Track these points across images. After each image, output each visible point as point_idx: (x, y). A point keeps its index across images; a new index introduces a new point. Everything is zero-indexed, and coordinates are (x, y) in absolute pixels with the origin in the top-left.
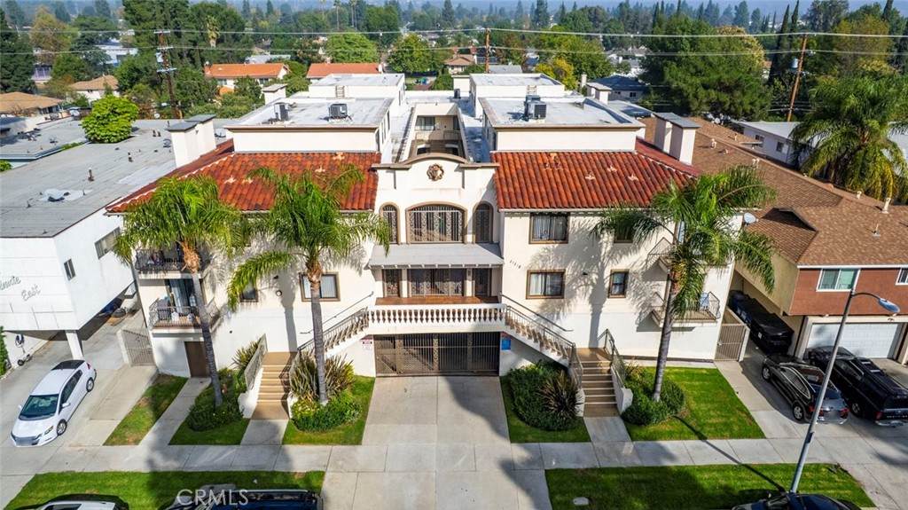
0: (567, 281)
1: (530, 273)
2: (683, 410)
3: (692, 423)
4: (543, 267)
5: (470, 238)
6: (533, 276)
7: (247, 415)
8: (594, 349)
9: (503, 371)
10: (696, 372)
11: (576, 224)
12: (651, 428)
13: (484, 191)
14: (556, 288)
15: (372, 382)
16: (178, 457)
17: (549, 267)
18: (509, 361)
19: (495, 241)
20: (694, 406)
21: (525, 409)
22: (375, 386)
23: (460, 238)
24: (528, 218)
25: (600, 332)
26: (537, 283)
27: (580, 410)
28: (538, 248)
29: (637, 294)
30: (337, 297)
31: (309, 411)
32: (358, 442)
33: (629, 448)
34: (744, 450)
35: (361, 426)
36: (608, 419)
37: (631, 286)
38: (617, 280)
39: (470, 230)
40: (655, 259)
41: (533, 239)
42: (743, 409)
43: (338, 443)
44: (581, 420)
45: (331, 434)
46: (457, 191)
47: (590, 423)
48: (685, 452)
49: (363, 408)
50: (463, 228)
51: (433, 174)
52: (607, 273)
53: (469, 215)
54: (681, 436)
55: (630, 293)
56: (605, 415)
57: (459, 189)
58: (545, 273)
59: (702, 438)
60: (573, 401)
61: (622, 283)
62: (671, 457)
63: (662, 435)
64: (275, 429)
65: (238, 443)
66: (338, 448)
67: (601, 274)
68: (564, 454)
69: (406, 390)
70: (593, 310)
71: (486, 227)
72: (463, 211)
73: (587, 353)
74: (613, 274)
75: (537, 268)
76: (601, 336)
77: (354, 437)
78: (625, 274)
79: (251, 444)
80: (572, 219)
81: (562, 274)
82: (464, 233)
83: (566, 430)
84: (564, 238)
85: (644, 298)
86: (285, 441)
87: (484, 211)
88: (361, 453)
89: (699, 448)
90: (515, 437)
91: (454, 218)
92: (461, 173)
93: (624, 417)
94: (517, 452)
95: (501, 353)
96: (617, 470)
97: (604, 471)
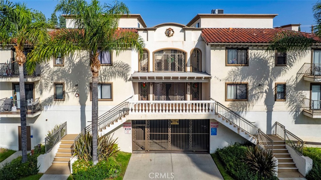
1: (227, 84)
4: (234, 80)
5: (188, 69)
6: (229, 87)
9: (212, 150)
11: (253, 55)
13: (196, 43)
14: (243, 95)
22: (131, 158)
23: (183, 70)
24: (225, 51)
25: (273, 123)
26: (231, 89)
28: (230, 68)
29: (291, 101)
30: (111, 99)
31: (84, 167)
38: (279, 90)
39: (189, 64)
40: (301, 77)
41: (228, 63)
46: (182, 42)
50: (185, 64)
51: (168, 34)
52: (273, 86)
53: (189, 55)
55: (288, 99)
57: (183, 42)
58: (236, 85)
61: (283, 92)
67: (270, 85)
69: (151, 160)
70: (267, 109)
71: (197, 65)
72: (185, 53)
74: (277, 85)
75: (231, 81)
76: (273, 126)
78: (284, 86)
80: (250, 51)
81: (246, 85)
82: (186, 66)
84: (247, 63)
87: (197, 53)
92: (183, 33)
95: (212, 137)
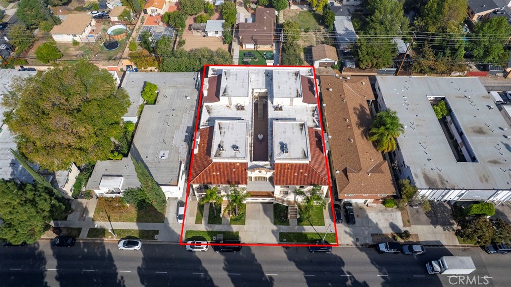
0: (289, 193)
2: (310, 219)
3: (311, 222)
5: (268, 181)
7: (221, 217)
12: (303, 223)
13: (272, 174)
16: (210, 227)
17: (285, 190)
20: (313, 218)
21: (278, 217)
22: (246, 206)
25: (296, 199)
27: (289, 217)
28: (283, 188)
31: (234, 217)
33: (297, 227)
34: (320, 229)
35: (244, 220)
36: (294, 220)
37: (303, 194)
43: (240, 224)
44: (289, 219)
47: (291, 221)
49: (244, 214)
51: (260, 172)
53: (268, 178)
54: (308, 225)
57: (266, 174)
59: (312, 225)
62: (305, 230)
63: (304, 225)
68: (284, 228)
69: (253, 208)
70: (295, 196)
73: (293, 202)
75: (282, 191)
77: (243, 223)
80: (290, 185)
83: (285, 222)
84: (288, 187)
86: (230, 224)
88: (245, 227)
89: (310, 228)
90: (275, 224)
91: (265, 178)
93: (298, 220)
94: (275, 227)
96: (293, 233)
97: (291, 233)
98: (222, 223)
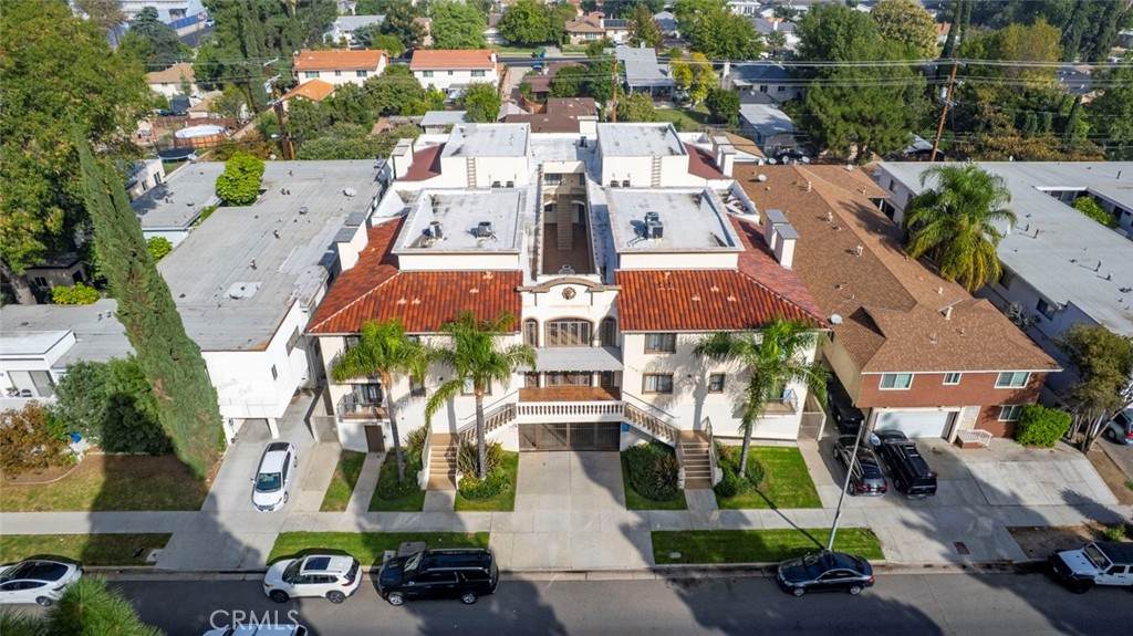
0: (675, 382)
1: (645, 376)
2: (762, 485)
3: (768, 496)
4: (655, 370)
5: (596, 343)
6: (648, 378)
7: (424, 487)
8: (697, 431)
9: (623, 447)
10: (779, 450)
11: (682, 341)
12: (735, 499)
13: (609, 307)
14: (666, 387)
15: (517, 456)
16: (378, 521)
17: (660, 371)
18: (627, 440)
19: (617, 345)
20: (772, 481)
21: (638, 483)
22: (520, 460)
23: (589, 343)
24: (644, 337)
25: (702, 418)
26: (651, 382)
27: (682, 485)
28: (652, 357)
29: (732, 391)
30: (489, 392)
31: (473, 485)
32: (511, 508)
33: (716, 514)
34: (805, 518)
35: (512, 495)
36: (703, 491)
37: (728, 385)
38: (716, 380)
39: (597, 337)
41: (647, 350)
42: (811, 484)
43: (496, 510)
44: (681, 492)
45: (490, 503)
46: (587, 308)
47: (689, 496)
48: (760, 519)
49: (511, 480)
50: (591, 335)
51: (567, 295)
52: (708, 375)
53: (597, 326)
54: (758, 505)
55: (726, 390)
56: (702, 488)
57: (589, 307)
58: (658, 376)
59: (773, 507)
60: (676, 478)
61: (720, 382)
62: (747, 522)
63: (742, 505)
64: (447, 499)
65: (421, 510)
66: (496, 514)
67: (703, 376)
68: (667, 519)
69: (544, 464)
70: (697, 402)
71: (609, 336)
72: (592, 324)
73: (692, 435)
74: (713, 376)
75: (650, 371)
76: (703, 422)
77: (508, 505)
78: (722, 376)
79: (430, 511)
80: (679, 336)
81: (671, 376)
82: (592, 339)
83: (670, 500)
84: (673, 350)
85: (737, 394)
86: (456, 508)
87: (609, 324)
88: (515, 518)
89: (770, 516)
90: (630, 505)
91: (584, 327)
92: (590, 295)
93: (715, 489)
94: (632, 518)
95: (622, 434)
96: (705, 533)
97: (694, 533)
98: (424, 508)
